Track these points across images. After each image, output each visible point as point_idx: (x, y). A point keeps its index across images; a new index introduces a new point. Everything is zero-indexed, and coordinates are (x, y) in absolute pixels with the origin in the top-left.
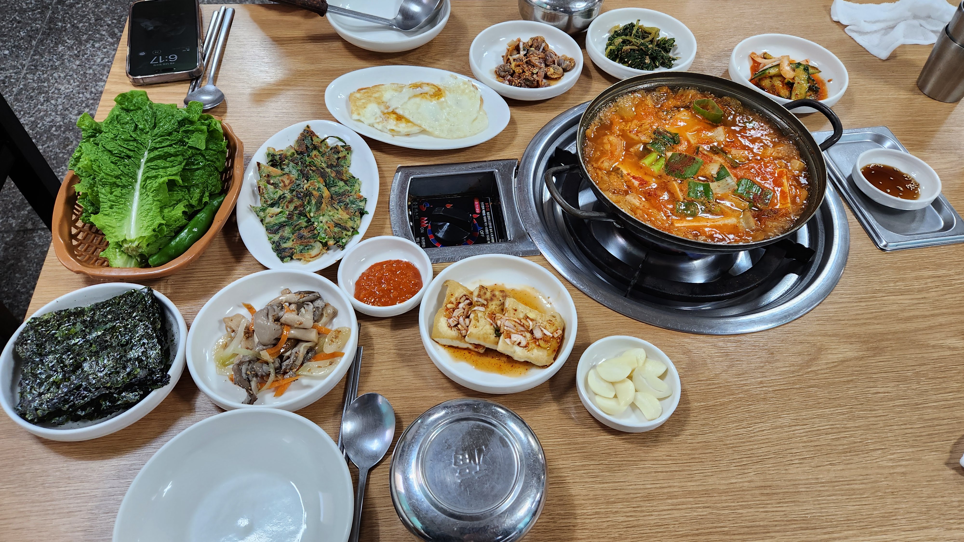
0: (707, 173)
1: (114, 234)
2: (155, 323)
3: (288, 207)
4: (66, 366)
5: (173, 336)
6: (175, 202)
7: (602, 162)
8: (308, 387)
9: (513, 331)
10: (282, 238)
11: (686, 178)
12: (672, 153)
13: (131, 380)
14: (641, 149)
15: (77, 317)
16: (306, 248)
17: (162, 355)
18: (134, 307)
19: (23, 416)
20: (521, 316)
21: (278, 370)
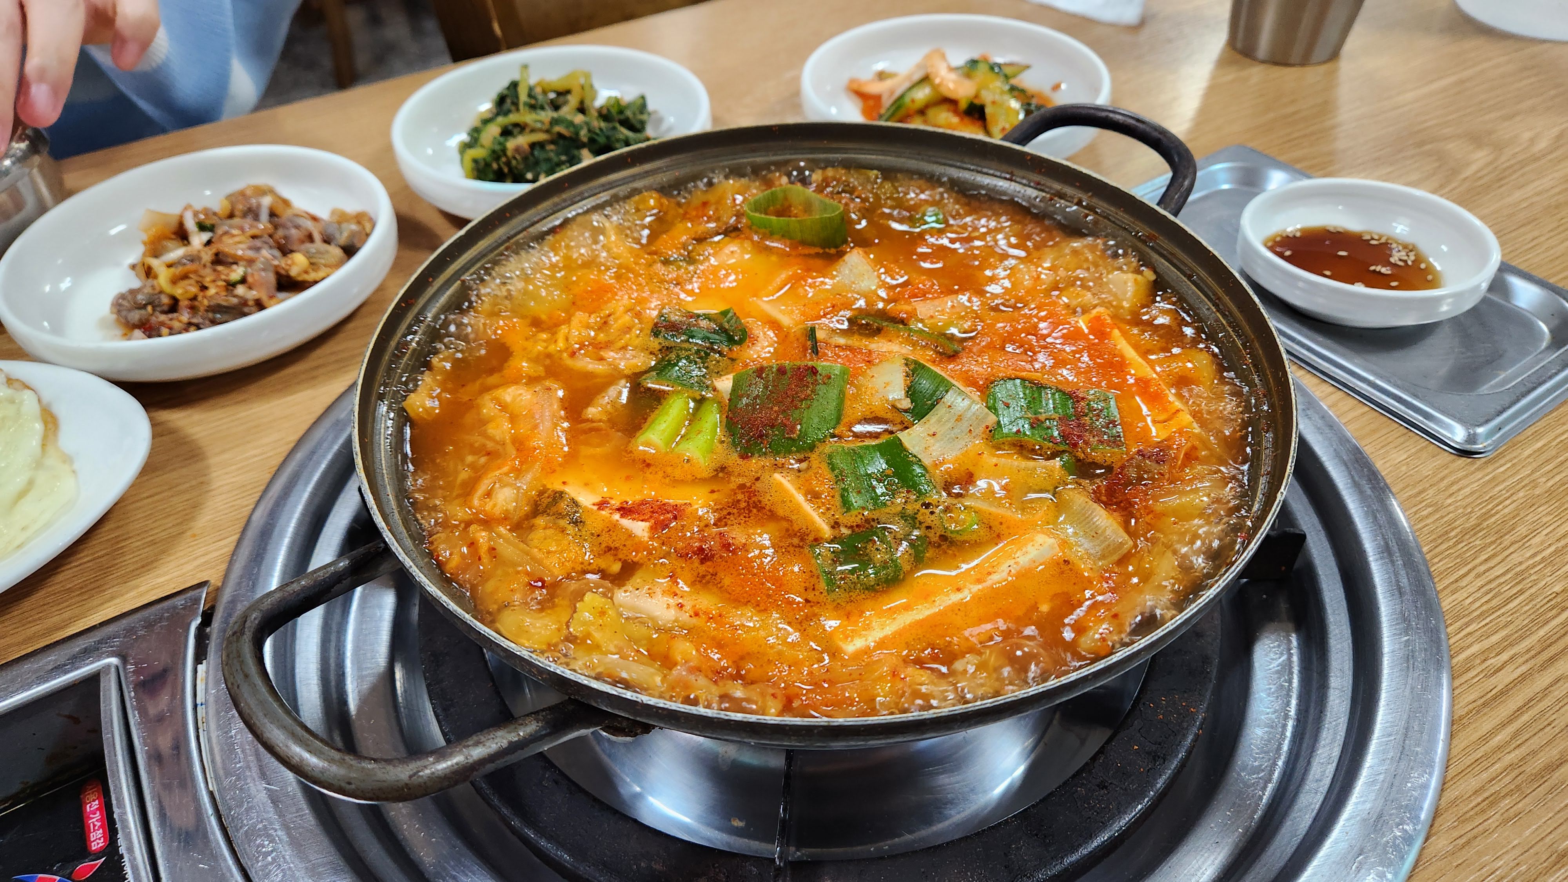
0: (876, 403)
7: (489, 494)
11: (812, 448)
12: (731, 376)
14: (624, 398)
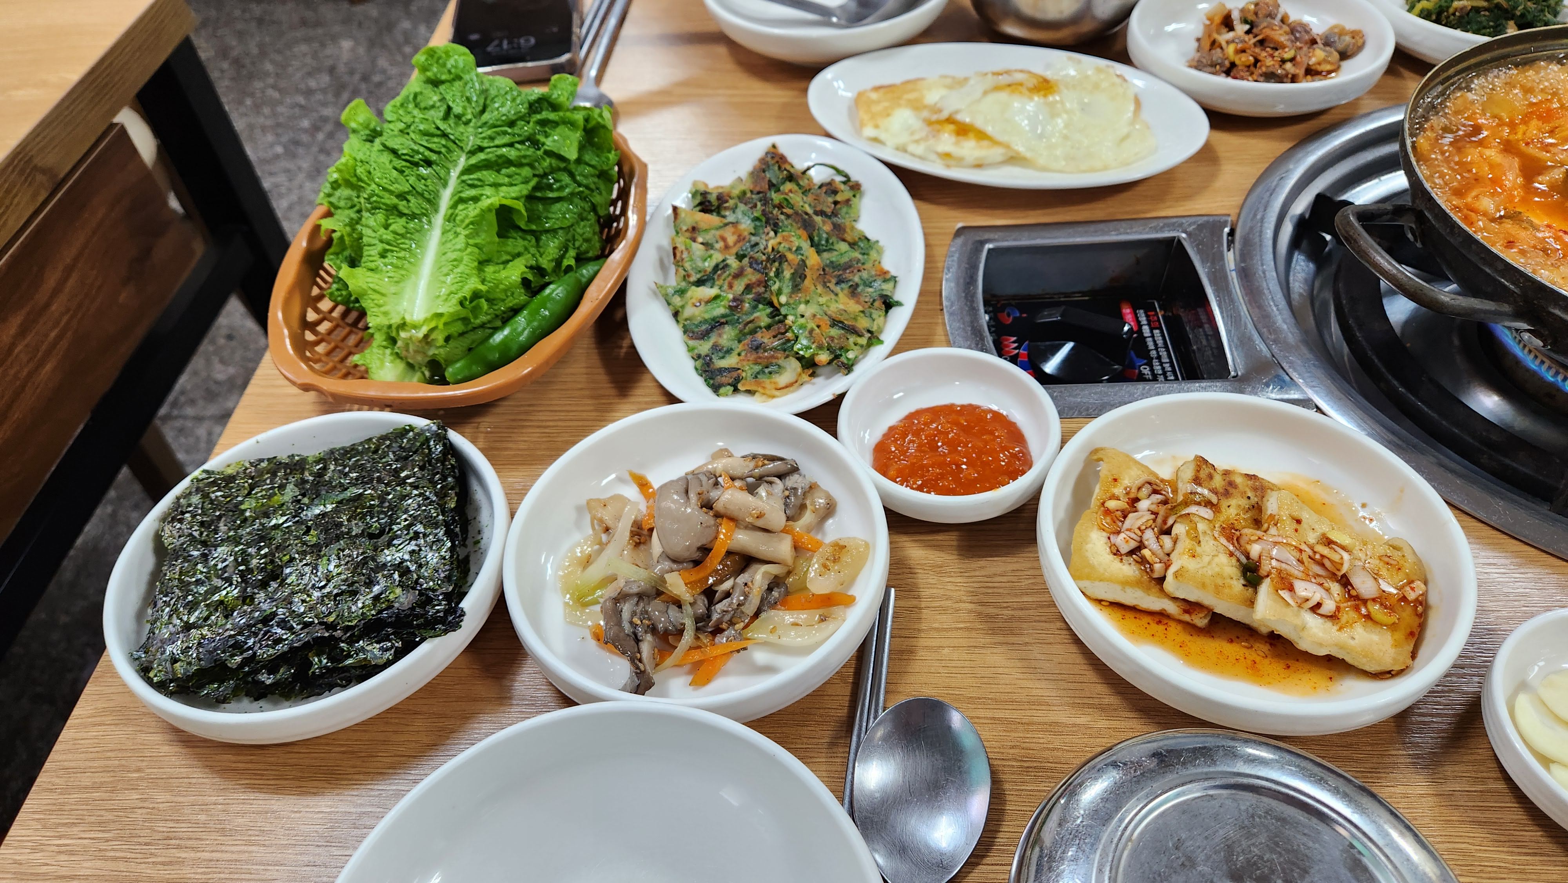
1: (382, 309)
2: (446, 495)
3: (731, 286)
4: (250, 571)
5: (479, 532)
6: (509, 258)
8: (769, 669)
9: (1296, 573)
10: (716, 348)
13: (380, 612)
15: (290, 473)
16: (767, 370)
17: (452, 563)
18: (406, 458)
19: (144, 671)
20: (1312, 538)
21: (702, 621)
